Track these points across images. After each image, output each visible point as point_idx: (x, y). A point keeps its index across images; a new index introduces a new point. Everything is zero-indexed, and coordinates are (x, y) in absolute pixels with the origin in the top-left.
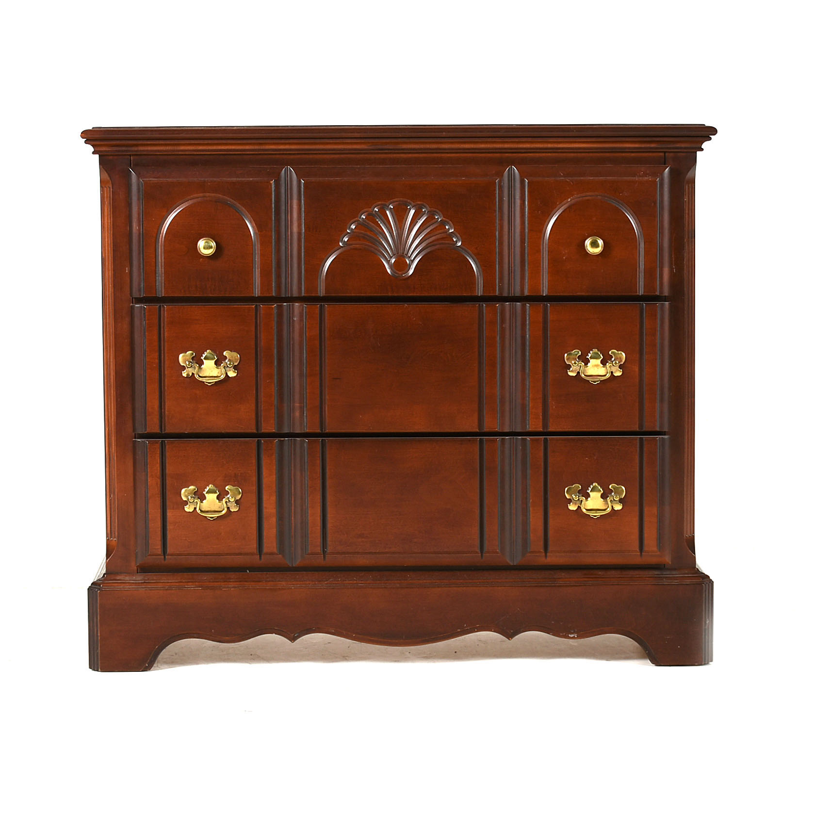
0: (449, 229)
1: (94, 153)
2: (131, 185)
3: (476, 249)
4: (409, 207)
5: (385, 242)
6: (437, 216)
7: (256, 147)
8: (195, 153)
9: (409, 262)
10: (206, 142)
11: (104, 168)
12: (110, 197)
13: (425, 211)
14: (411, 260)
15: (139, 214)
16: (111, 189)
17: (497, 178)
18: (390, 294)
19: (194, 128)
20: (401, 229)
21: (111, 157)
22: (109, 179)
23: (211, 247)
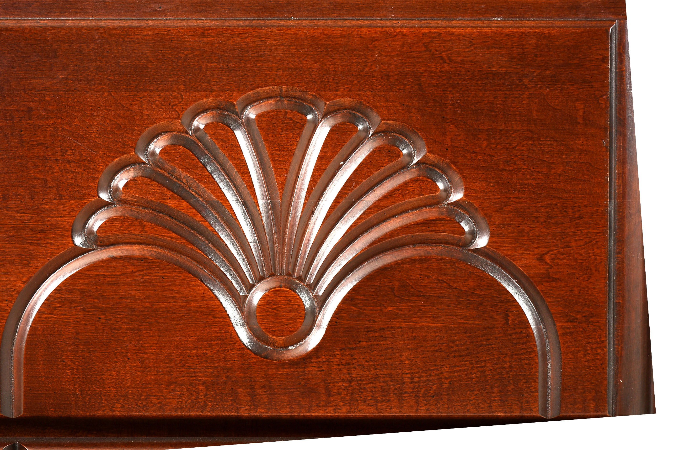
0: (447, 192)
3: (541, 259)
4: (310, 117)
5: (228, 236)
6: (407, 146)
9: (312, 305)
13: (366, 130)
14: (317, 297)
17: (612, 17)
18: (244, 412)
20: (282, 189)
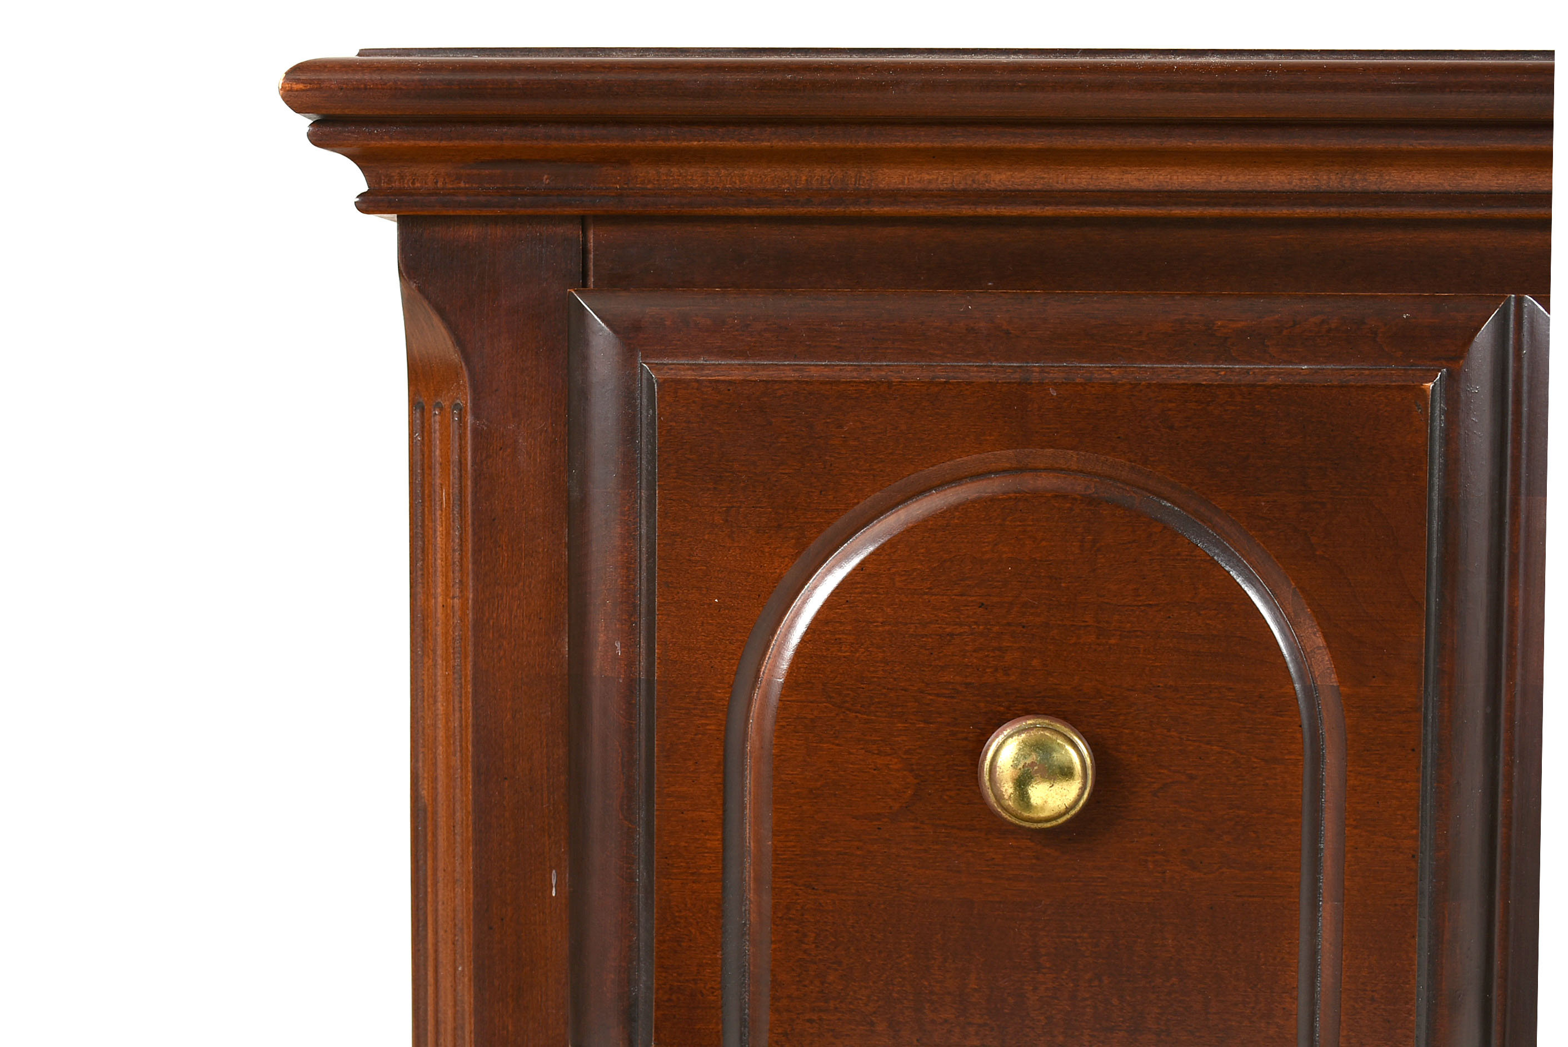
1: (367, 204)
2: (584, 394)
7: (1329, 179)
8: (967, 211)
10: (1036, 141)
11: (427, 297)
12: (462, 463)
15: (629, 566)
16: (469, 419)
19: (967, 58)
21: (470, 232)
22: (455, 356)
23: (1066, 773)
